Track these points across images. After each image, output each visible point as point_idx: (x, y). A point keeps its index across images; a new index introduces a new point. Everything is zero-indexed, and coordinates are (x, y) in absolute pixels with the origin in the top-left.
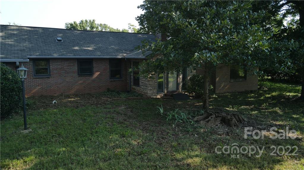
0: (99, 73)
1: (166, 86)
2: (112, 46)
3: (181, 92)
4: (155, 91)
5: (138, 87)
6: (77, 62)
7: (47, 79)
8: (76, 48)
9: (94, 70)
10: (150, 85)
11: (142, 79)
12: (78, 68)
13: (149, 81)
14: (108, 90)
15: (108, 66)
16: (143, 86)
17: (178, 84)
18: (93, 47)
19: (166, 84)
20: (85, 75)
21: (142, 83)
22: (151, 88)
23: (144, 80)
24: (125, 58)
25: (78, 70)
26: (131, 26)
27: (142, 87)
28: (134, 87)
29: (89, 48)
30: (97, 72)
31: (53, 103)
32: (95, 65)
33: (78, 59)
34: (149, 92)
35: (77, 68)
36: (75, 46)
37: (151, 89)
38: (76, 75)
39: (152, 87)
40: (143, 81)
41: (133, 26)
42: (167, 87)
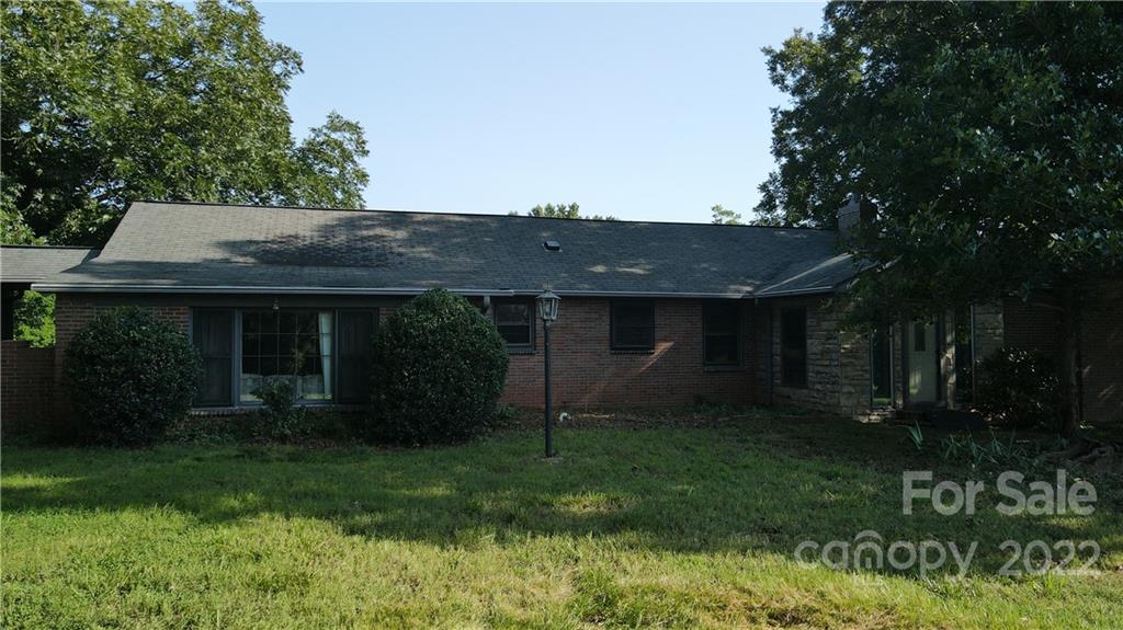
0: (672, 344)
1: (900, 385)
2: (705, 265)
3: (952, 408)
4: (864, 399)
5: (801, 388)
6: (608, 309)
7: (526, 357)
8: (600, 269)
9: (658, 334)
10: (846, 377)
11: (818, 362)
12: (611, 328)
13: (846, 365)
14: (699, 400)
15: (700, 325)
16: (820, 383)
17: (940, 380)
18: (647, 267)
19: (900, 380)
20: (630, 349)
21: (818, 373)
22: (853, 390)
23: (827, 363)
24: (753, 299)
25: (611, 333)
26: (723, 213)
27: (819, 387)
28: (786, 390)
29: (633, 270)
30: (666, 341)
31: (561, 418)
32: (659, 320)
33: (612, 301)
34: (843, 401)
35: (608, 327)
36: (594, 264)
37: (850, 393)
38: (605, 347)
39: (854, 386)
40: (820, 369)
41: (729, 213)
42: (904, 387)
